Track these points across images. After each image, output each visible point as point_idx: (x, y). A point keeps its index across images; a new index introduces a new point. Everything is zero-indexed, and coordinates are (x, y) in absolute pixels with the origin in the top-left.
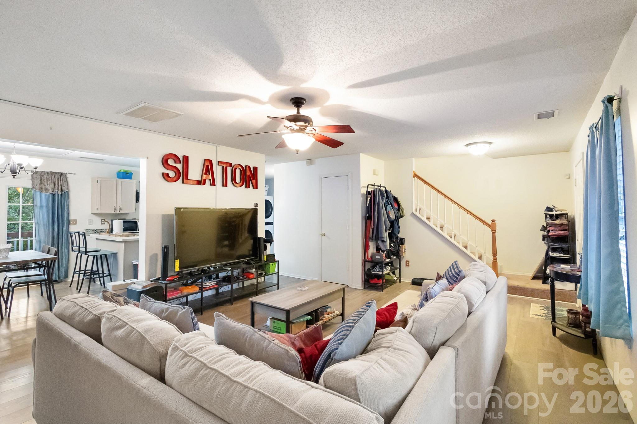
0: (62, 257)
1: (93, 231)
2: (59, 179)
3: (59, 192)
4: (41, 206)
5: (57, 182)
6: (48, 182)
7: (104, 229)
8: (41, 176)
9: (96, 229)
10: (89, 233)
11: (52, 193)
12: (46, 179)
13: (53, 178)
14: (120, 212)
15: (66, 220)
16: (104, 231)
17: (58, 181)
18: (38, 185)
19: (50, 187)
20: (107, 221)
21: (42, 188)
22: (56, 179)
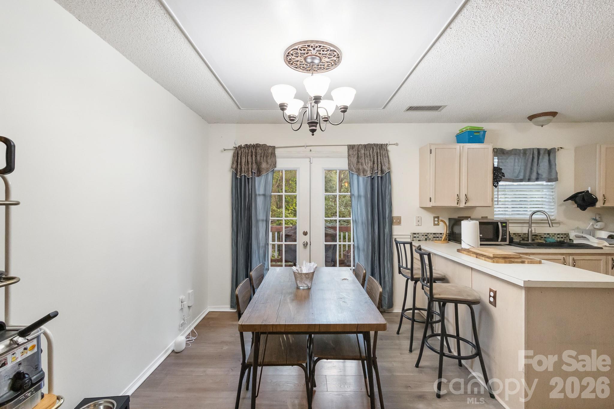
0: (385, 273)
1: (423, 235)
2: (379, 154)
3: (379, 175)
4: (359, 196)
5: (376, 159)
6: (366, 160)
7: (438, 234)
8: (358, 151)
9: (428, 234)
10: (418, 239)
11: (371, 175)
12: (363, 155)
13: (371, 153)
14: (467, 205)
15: (388, 218)
16: (438, 237)
17: (377, 157)
18: (355, 166)
19: (367, 167)
20: (442, 221)
21: (359, 169)
22: (375, 154)
